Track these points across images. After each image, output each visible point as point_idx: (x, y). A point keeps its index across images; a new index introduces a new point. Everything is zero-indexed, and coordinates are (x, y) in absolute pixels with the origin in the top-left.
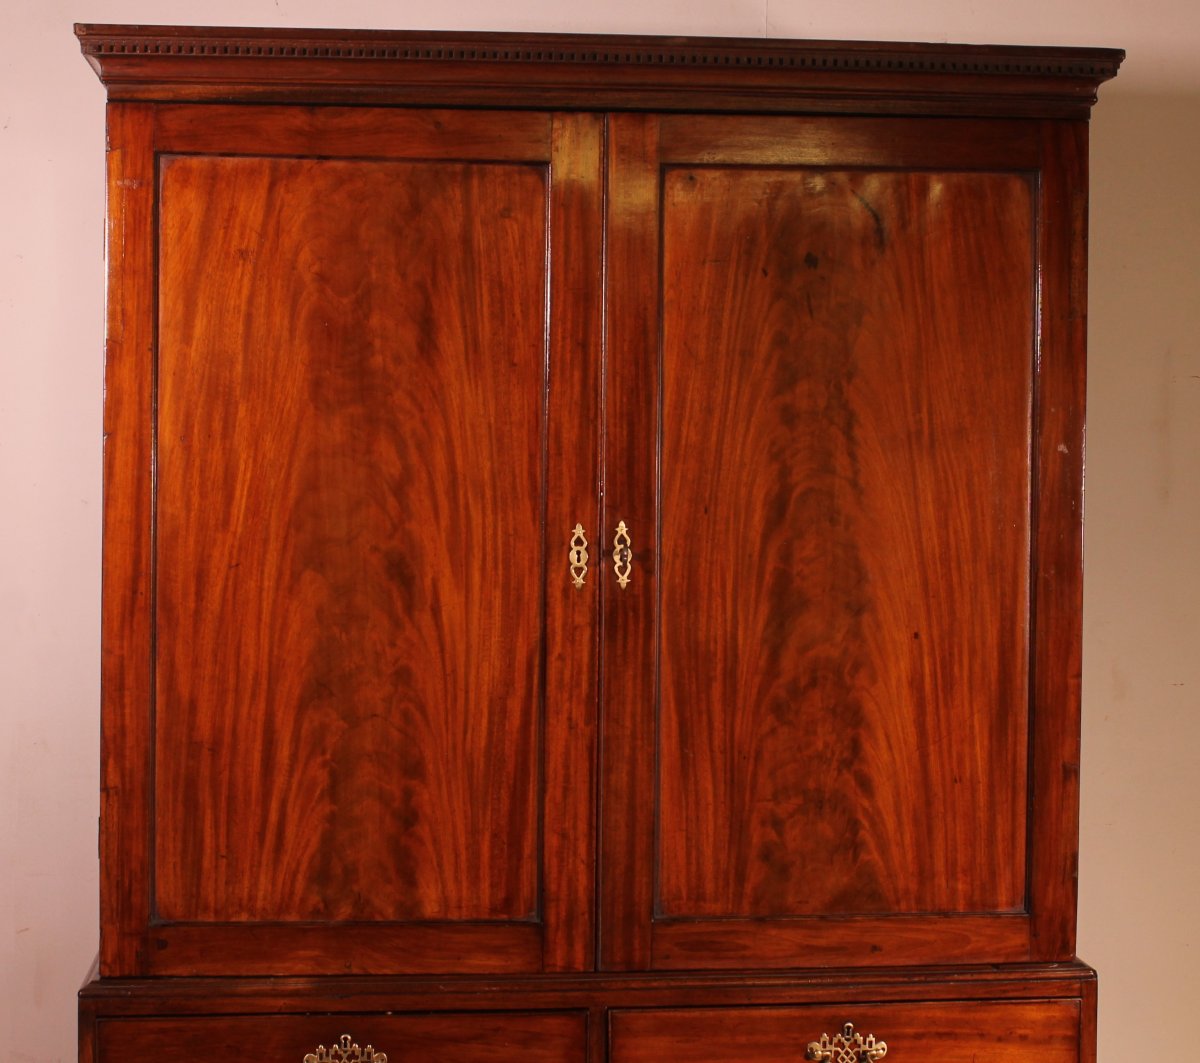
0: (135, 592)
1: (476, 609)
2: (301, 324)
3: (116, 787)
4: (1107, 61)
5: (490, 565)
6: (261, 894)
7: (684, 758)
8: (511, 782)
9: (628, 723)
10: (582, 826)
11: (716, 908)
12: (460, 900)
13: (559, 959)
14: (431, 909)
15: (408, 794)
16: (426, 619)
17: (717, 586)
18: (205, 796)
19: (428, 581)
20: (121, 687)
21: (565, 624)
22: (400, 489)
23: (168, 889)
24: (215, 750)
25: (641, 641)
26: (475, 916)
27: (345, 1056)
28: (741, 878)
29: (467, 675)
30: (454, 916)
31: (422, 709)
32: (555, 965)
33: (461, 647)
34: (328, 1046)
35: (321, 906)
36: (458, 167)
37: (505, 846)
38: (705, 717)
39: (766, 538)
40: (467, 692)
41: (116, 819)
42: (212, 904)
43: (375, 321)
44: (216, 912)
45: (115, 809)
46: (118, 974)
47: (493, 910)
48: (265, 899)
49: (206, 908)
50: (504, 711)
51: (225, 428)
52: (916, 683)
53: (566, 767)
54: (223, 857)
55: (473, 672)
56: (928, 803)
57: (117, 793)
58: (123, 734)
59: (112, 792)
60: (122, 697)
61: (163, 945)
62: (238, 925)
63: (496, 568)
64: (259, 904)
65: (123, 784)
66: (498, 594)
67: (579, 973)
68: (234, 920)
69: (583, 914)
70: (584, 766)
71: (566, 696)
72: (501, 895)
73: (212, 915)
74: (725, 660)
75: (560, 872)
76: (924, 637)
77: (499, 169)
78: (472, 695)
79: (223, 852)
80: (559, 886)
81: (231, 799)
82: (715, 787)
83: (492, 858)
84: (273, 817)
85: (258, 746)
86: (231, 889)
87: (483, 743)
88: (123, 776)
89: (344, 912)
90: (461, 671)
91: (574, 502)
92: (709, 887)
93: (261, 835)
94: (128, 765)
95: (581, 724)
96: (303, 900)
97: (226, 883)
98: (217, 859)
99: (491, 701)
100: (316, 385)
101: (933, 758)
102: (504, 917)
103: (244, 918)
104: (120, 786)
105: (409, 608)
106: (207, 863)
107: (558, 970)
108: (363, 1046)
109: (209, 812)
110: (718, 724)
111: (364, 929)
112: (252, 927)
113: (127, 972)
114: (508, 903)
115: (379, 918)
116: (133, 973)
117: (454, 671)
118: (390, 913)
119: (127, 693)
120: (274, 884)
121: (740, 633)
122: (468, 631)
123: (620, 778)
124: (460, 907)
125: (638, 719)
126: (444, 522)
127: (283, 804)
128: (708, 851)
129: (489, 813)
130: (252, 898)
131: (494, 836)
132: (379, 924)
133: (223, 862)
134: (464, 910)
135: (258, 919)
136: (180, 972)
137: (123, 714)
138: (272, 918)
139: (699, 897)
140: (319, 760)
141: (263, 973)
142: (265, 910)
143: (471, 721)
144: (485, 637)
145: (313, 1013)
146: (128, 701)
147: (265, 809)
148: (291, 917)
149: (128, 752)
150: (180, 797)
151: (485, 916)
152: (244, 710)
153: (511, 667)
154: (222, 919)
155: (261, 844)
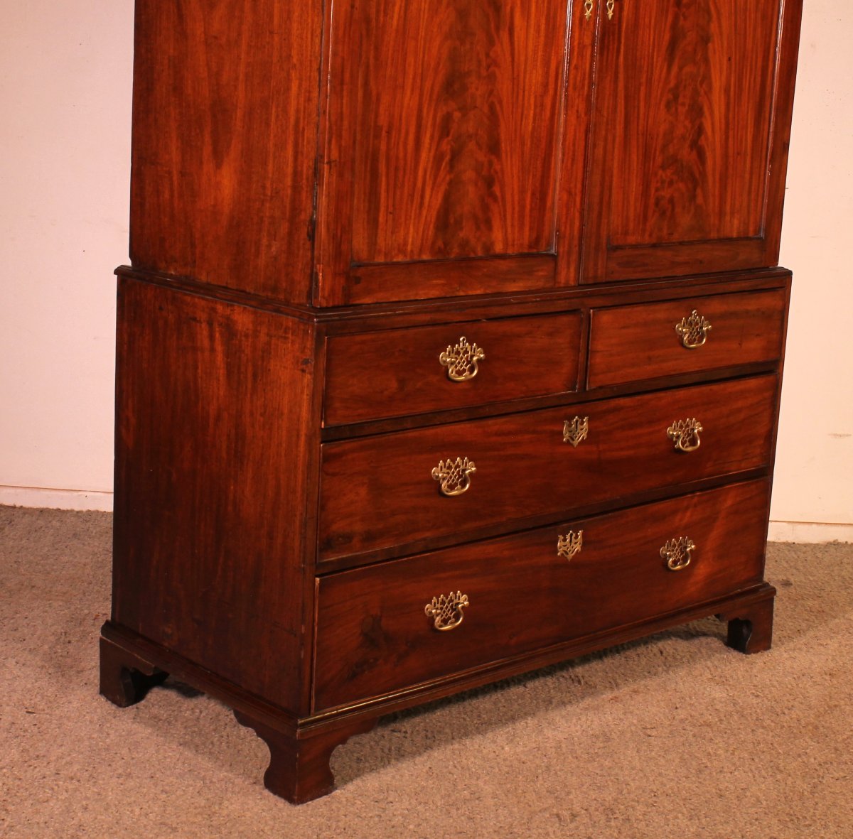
0: (353, 7)
1: (532, 31)
3: (335, 161)
6: (410, 240)
7: (625, 136)
8: (543, 155)
9: (605, 114)
10: (579, 186)
11: (632, 239)
12: (514, 241)
13: (562, 279)
14: (499, 248)
15: (491, 163)
16: (505, 36)
17: (647, 21)
18: (382, 167)
19: (508, 8)
20: (342, 83)
21: (579, 44)
23: (359, 243)
24: (389, 132)
25: (615, 55)
26: (521, 251)
27: (462, 351)
28: (645, 218)
29: (525, 77)
30: (510, 252)
31: (500, 102)
32: (560, 282)
33: (523, 58)
34: (453, 346)
35: (442, 246)
37: (538, 201)
38: (636, 110)
40: (524, 92)
41: (334, 185)
42: (383, 249)
44: (386, 255)
45: (335, 177)
46: (331, 305)
47: (530, 247)
48: (412, 244)
49: (380, 252)
50: (542, 105)
52: (727, 89)
53: (574, 145)
54: (390, 213)
55: (528, 76)
56: (727, 169)
57: (336, 166)
58: (342, 120)
59: (333, 164)
60: (342, 90)
61: (358, 280)
62: (398, 263)
64: (409, 248)
65: (340, 157)
66: (543, 21)
67: (571, 287)
68: (395, 260)
69: (576, 246)
70: (582, 143)
71: (577, 94)
72: (534, 235)
73: (383, 257)
74: (648, 72)
75: (567, 218)
76: (733, 60)
78: (526, 93)
79: (391, 209)
80: (566, 227)
81: (396, 169)
82: (638, 159)
83: (531, 210)
84: (419, 184)
85: (412, 130)
86: (394, 238)
87: (530, 128)
88: (340, 152)
89: (455, 252)
90: (522, 75)
92: (631, 225)
93: (412, 196)
94: (343, 143)
95: (583, 116)
96: (433, 243)
97: (392, 233)
98: (387, 215)
99: (536, 97)
101: (731, 139)
102: (535, 251)
103: (400, 259)
104: (338, 160)
105: (498, 29)
106: (381, 219)
107: (562, 285)
108: (471, 344)
109: (384, 179)
110: (642, 116)
111: (466, 263)
112: (408, 264)
113: (336, 303)
114: (536, 242)
115: (472, 255)
116: (340, 304)
117: (518, 76)
118: (480, 253)
119: (345, 87)
120: (417, 233)
121: (655, 54)
122: (527, 46)
123: (599, 152)
124: (513, 245)
125: (610, 110)
128: (632, 202)
129: (531, 177)
130: (405, 244)
131: (533, 194)
132: (474, 259)
133: (391, 216)
134: (516, 246)
135: (408, 259)
136: (368, 300)
137: (342, 104)
138: (416, 258)
139: (626, 233)
140: (446, 141)
141: (412, 298)
142: (412, 251)
143: (525, 112)
144: (535, 52)
145: (446, 323)
146: (345, 93)
147: (415, 178)
148: (425, 257)
149: (344, 133)
150: (368, 169)
151: (526, 251)
152: (407, 99)
153: (547, 73)
154: (388, 260)
155: (412, 202)
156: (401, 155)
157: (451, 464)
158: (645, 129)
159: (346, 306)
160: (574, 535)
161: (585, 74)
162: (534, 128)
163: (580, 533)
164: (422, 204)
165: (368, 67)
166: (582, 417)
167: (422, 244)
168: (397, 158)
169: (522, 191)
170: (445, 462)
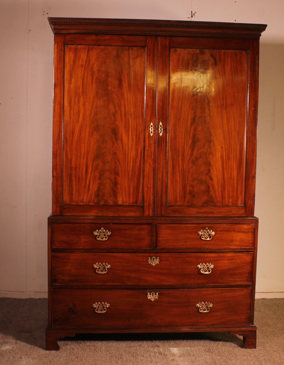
1: (130, 140)
2: (94, 80)
3: (55, 176)
4: (263, 27)
5: (133, 131)
6: (85, 199)
7: (173, 172)
8: (137, 176)
9: (161, 164)
10: (152, 186)
11: (179, 204)
12: (126, 201)
13: (146, 214)
14: (120, 203)
15: (115, 179)
16: (119, 142)
17: (180, 136)
18: (73, 178)
20: (56, 155)
21: (148, 144)
22: (114, 115)
23: (66, 198)
24: (76, 169)
25: (164, 147)
26: (129, 204)
27: (102, 232)
28: (185, 197)
29: (128, 154)
30: (125, 204)
31: (119, 161)
33: (127, 148)
34: (99, 230)
35: (97, 202)
36: (127, 48)
37: (136, 190)
38: (178, 164)
39: (191, 126)
40: (128, 158)
41: (55, 183)
43: (109, 80)
44: (76, 202)
45: (55, 181)
46: (56, 215)
47: (133, 203)
49: (74, 202)
50: (136, 161)
51: (78, 102)
52: (222, 157)
53: (149, 173)
54: (77, 191)
55: (129, 153)
56: (224, 183)
59: (54, 177)
61: (65, 209)
62: (80, 205)
63: (134, 131)
64: (85, 201)
66: (134, 137)
67: (151, 216)
68: (79, 204)
69: (152, 204)
70: (152, 173)
71: (149, 158)
72: (135, 200)
74: (182, 152)
75: (147, 195)
76: (224, 148)
77: (136, 48)
78: (129, 158)
79: (77, 190)
80: (147, 198)
81: (79, 179)
82: (180, 178)
83: (133, 192)
84: (88, 183)
85: (84, 168)
88: (57, 174)
89: (102, 203)
90: (127, 153)
91: (151, 118)
92: (178, 199)
93: (85, 187)
94: (58, 171)
95: (152, 164)
96: (94, 200)
97: (78, 197)
98: (76, 192)
99: (133, 159)
100: (97, 93)
101: (225, 173)
102: (135, 205)
103: (81, 204)
105: (116, 140)
106: (74, 192)
107: (147, 216)
108: (106, 230)
109: (74, 181)
110: (180, 165)
111: (106, 206)
113: (57, 214)
114: (136, 202)
115: (109, 204)
116: (59, 215)
117: (125, 153)
118: (112, 203)
119: (58, 156)
120: (88, 197)
121: (185, 146)
122: (128, 145)
123: (160, 176)
125: (164, 164)
126: (124, 122)
127: (90, 180)
128: (178, 191)
129: (132, 183)
130: (83, 200)
131: (133, 188)
132: (109, 206)
133: (77, 192)
134: (127, 203)
135: (84, 204)
136: (68, 214)
137: (57, 161)
138: (87, 204)
139: (176, 201)
140: (97, 171)
141: (85, 215)
142: (86, 202)
143: (129, 164)
144: (132, 146)
145: (96, 223)
146: (58, 158)
147: (86, 181)
148: (91, 204)
149: (58, 169)
150: (68, 179)
151: (131, 204)
152: (82, 160)
153: (137, 152)
154: (77, 204)
155: (85, 189)
156: (81, 175)
157: (101, 264)
158: (183, 169)
159: (61, 215)
160: (154, 294)
161: (152, 153)
162: (132, 169)
163: (157, 293)
164: (89, 189)
165: (67, 151)
166: (156, 257)
167: (89, 200)
168: (79, 176)
169: (129, 187)
170: (98, 263)
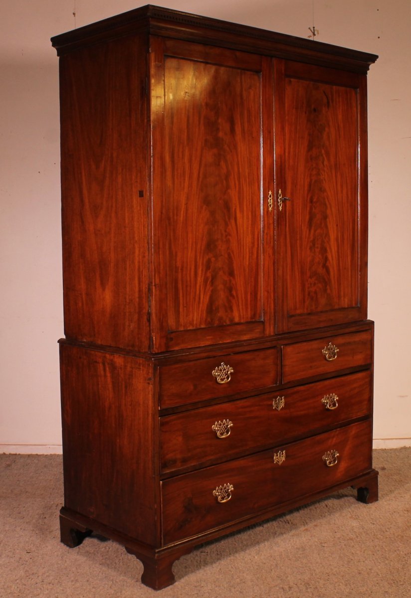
0: (162, 213)
1: (245, 219)
2: (202, 122)
4: (373, 58)
5: (248, 204)
6: (195, 319)
7: (292, 265)
8: (254, 275)
9: (282, 254)
10: (272, 288)
11: (298, 312)
12: (243, 316)
13: (267, 332)
14: (237, 320)
15: (230, 281)
16: (233, 221)
17: (298, 211)
18: (180, 286)
19: (234, 210)
20: (159, 248)
21: (267, 223)
22: (227, 177)
23: (171, 322)
24: (182, 269)
26: (247, 320)
27: (223, 370)
28: (304, 302)
29: (243, 240)
30: (242, 321)
31: (233, 252)
33: (242, 231)
34: (218, 367)
35: (210, 321)
36: (239, 71)
37: (253, 297)
39: (307, 195)
40: (243, 246)
42: (183, 324)
43: (220, 120)
44: (184, 326)
45: (158, 292)
46: (160, 351)
47: (251, 318)
48: (196, 321)
49: (181, 325)
50: (252, 252)
51: (183, 155)
52: (337, 239)
53: (268, 269)
55: (245, 239)
56: (340, 276)
58: (160, 265)
59: (157, 286)
60: (159, 251)
61: (172, 339)
62: (190, 330)
63: (249, 205)
64: (195, 322)
66: (250, 213)
67: (272, 336)
68: (188, 329)
69: (273, 317)
70: (272, 268)
71: (268, 246)
72: (253, 313)
73: (183, 328)
74: (300, 234)
75: (267, 304)
76: (339, 226)
77: (249, 73)
78: (245, 247)
79: (185, 305)
80: (267, 308)
81: (187, 286)
82: (298, 274)
83: (251, 301)
84: (198, 292)
85: (193, 267)
86: (187, 318)
87: (247, 263)
88: (160, 281)
89: (216, 323)
90: (242, 239)
91: (269, 183)
92: (298, 306)
93: (194, 298)
94: (161, 276)
95: (271, 256)
96: (206, 320)
97: (187, 316)
98: (183, 308)
99: (249, 249)
100: (206, 141)
101: (341, 262)
102: (254, 320)
103: (191, 328)
104: (159, 284)
105: (229, 219)
106: (181, 310)
107: (267, 335)
108: (227, 366)
109: (181, 291)
110: (299, 254)
111: (222, 328)
112: (195, 330)
113: (162, 351)
114: (255, 315)
115: (225, 324)
116: (164, 351)
117: (240, 239)
120: (198, 315)
121: (303, 225)
122: (243, 226)
123: (280, 272)
125: (284, 252)
126: (237, 190)
127: (200, 286)
128: (297, 294)
129: (249, 286)
130: (193, 320)
131: (251, 294)
132: (225, 326)
133: (185, 308)
134: (244, 318)
135: (195, 328)
136: (177, 348)
137: (159, 258)
138: (198, 327)
139: (295, 309)
140: (209, 271)
141: (198, 346)
142: (196, 324)
143: (245, 256)
144: (247, 228)
145: (214, 357)
146: (160, 252)
147: (196, 289)
148: (203, 326)
149: (161, 271)
150: (173, 287)
151: (249, 320)
152: (189, 254)
153: (253, 238)
154: (185, 329)
155: (195, 300)
156: (188, 279)
157: (221, 423)
158: (301, 260)
159: (167, 352)
160: (281, 453)
161: (271, 237)
162: (249, 263)
163: (284, 452)
164: (199, 302)
165: (170, 240)
166: (281, 397)
167: (201, 320)
168: (187, 282)
169: (246, 293)
170: (218, 422)
